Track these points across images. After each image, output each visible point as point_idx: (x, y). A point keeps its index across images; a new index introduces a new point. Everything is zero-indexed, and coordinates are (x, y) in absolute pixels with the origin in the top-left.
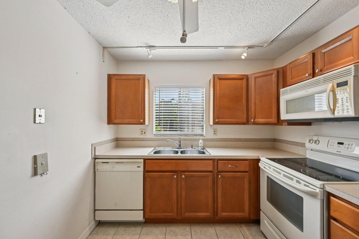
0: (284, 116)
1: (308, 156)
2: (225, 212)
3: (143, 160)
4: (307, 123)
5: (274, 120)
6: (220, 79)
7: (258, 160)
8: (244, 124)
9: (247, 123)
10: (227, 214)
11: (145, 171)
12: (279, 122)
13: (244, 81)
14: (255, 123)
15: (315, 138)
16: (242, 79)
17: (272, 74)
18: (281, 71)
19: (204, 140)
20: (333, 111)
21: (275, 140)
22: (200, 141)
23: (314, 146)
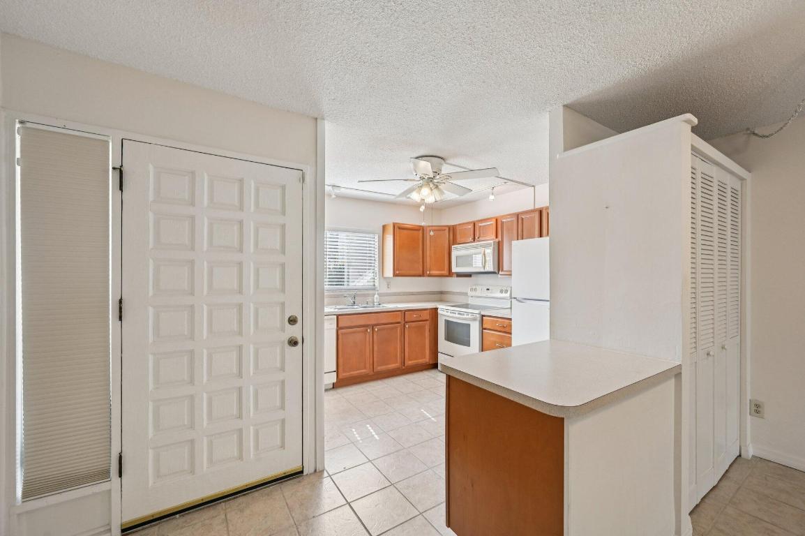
0: (455, 269)
1: (469, 302)
2: (411, 360)
3: (335, 317)
4: (469, 275)
5: (446, 272)
6: (399, 228)
7: (436, 309)
8: (420, 276)
9: (422, 275)
10: (413, 362)
11: (339, 328)
12: (450, 274)
13: (421, 232)
14: (430, 276)
15: (474, 287)
16: (418, 230)
17: (445, 230)
18: (451, 229)
19: (380, 295)
20: (484, 268)
21: (442, 293)
22: (376, 296)
23: (473, 293)
